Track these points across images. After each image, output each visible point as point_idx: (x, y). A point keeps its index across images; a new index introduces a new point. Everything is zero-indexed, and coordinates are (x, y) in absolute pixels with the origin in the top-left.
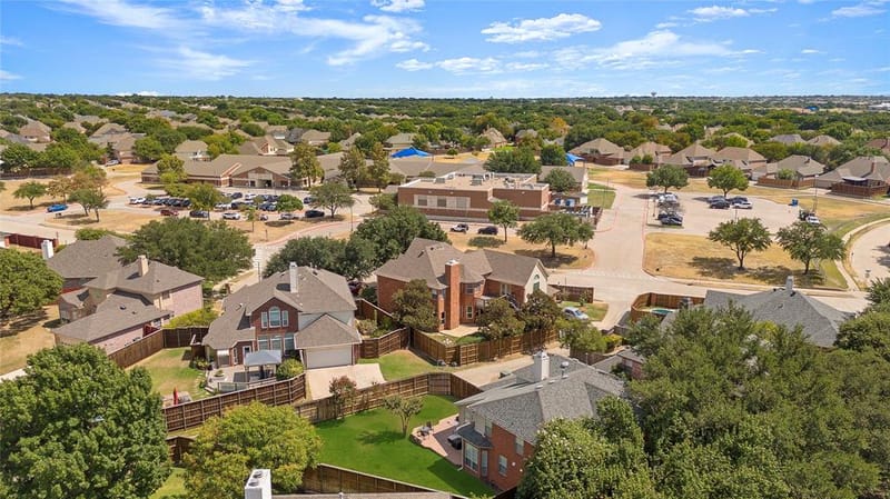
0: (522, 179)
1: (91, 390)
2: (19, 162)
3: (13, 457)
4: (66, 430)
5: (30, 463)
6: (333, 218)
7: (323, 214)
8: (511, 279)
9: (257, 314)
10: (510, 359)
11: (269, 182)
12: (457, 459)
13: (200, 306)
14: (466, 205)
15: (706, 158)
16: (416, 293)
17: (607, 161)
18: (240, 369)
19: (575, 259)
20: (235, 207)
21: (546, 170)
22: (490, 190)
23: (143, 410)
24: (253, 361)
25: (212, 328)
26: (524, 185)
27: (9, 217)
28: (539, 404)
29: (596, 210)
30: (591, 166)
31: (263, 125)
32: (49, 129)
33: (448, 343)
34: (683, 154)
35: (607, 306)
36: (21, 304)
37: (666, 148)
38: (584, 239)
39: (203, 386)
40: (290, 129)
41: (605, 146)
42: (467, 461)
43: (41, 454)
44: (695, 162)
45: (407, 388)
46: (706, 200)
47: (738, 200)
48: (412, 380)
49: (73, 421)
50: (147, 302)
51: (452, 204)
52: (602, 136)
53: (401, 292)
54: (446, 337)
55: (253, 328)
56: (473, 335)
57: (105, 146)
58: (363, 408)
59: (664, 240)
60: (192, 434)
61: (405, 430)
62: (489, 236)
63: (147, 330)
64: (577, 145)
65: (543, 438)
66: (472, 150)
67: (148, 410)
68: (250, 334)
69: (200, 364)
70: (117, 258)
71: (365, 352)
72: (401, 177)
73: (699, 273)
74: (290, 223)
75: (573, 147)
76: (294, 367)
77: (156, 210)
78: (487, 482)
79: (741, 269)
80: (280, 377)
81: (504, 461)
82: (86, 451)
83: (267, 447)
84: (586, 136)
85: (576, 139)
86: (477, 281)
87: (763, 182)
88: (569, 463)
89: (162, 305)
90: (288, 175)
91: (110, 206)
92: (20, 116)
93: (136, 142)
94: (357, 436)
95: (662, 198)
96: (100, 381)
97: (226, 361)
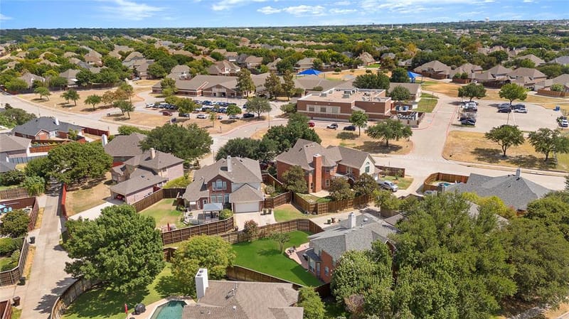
0: (375, 94)
1: (129, 227)
2: (86, 80)
3: (97, 256)
4: (119, 245)
5: (104, 260)
6: (259, 118)
7: (253, 116)
8: (352, 164)
9: (210, 183)
10: (346, 211)
11: (224, 94)
12: (306, 267)
13: (182, 175)
14: (338, 111)
15: (504, 75)
16: (295, 173)
17: (437, 76)
18: (201, 212)
19: (401, 148)
20: (204, 110)
21: (393, 86)
22: (353, 102)
23: (152, 238)
24: (208, 208)
25: (188, 188)
26: (375, 98)
27: (82, 115)
28: (345, 242)
29: (420, 114)
30: (427, 79)
31: (222, 51)
32: (101, 56)
33: (312, 201)
34: (489, 72)
35: (412, 179)
36: (93, 173)
37: (479, 68)
38: (406, 136)
39: (182, 220)
40: (239, 54)
41: (437, 66)
42: (310, 267)
43: (108, 255)
44: (497, 78)
45: (285, 226)
46: (497, 106)
47: (518, 107)
48: (289, 222)
49: (122, 241)
50: (155, 173)
51: (329, 110)
52: (437, 59)
53: (287, 172)
54: (312, 197)
55: (208, 190)
56: (326, 198)
57: (132, 68)
58: (262, 237)
59: (459, 136)
60: (175, 246)
61: (281, 249)
62: (349, 132)
63: (155, 189)
64: (420, 64)
65: (342, 259)
66: (351, 68)
67: (154, 237)
68: (206, 193)
69: (181, 208)
70: (139, 147)
71: (267, 205)
72: (301, 90)
73: (476, 159)
74: (234, 121)
75: (418, 66)
76: (228, 213)
77: (160, 112)
78: (320, 279)
79: (504, 157)
80: (221, 218)
81: (327, 269)
82: (129, 256)
83: (208, 257)
84: (426, 58)
85: (419, 61)
86: (332, 166)
87: (541, 92)
88: (353, 273)
89: (163, 175)
90: (235, 89)
91: (135, 109)
92: (84, 47)
93: (149, 66)
94: (258, 251)
95: (467, 105)
96: (133, 223)
97: (194, 207)
